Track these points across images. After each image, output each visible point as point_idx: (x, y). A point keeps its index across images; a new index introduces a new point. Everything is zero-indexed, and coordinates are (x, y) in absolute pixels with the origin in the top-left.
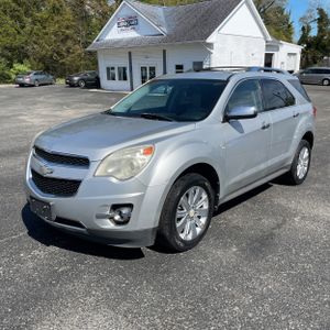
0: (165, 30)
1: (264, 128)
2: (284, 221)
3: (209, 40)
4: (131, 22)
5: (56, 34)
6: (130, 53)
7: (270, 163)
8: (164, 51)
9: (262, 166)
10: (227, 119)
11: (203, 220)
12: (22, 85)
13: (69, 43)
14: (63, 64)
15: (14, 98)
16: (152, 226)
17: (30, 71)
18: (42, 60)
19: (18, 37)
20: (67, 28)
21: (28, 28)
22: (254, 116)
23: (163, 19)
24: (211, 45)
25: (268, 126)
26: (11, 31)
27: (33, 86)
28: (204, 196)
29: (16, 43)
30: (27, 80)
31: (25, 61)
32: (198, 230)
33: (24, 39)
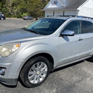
0: (65, 5)
1: (80, 40)
2: (83, 79)
3: (78, 9)
4: (55, 3)
5: (35, 6)
6: (54, 12)
7: (81, 54)
8: (64, 12)
9: (78, 55)
10: (61, 35)
11: (44, 76)
12: (24, 19)
13: (38, 8)
14: (36, 14)
15: (21, 22)
16: (15, 78)
17: (27, 15)
18: (31, 13)
19: (25, 6)
20: (38, 4)
21: (28, 4)
22: (73, 35)
23: (65, 2)
24: (78, 11)
25: (82, 39)
26: (24, 4)
27: (27, 20)
28: (46, 66)
29: (25, 8)
30: (26, 18)
31: (26, 13)
32: (41, 79)
33: (27, 7)
